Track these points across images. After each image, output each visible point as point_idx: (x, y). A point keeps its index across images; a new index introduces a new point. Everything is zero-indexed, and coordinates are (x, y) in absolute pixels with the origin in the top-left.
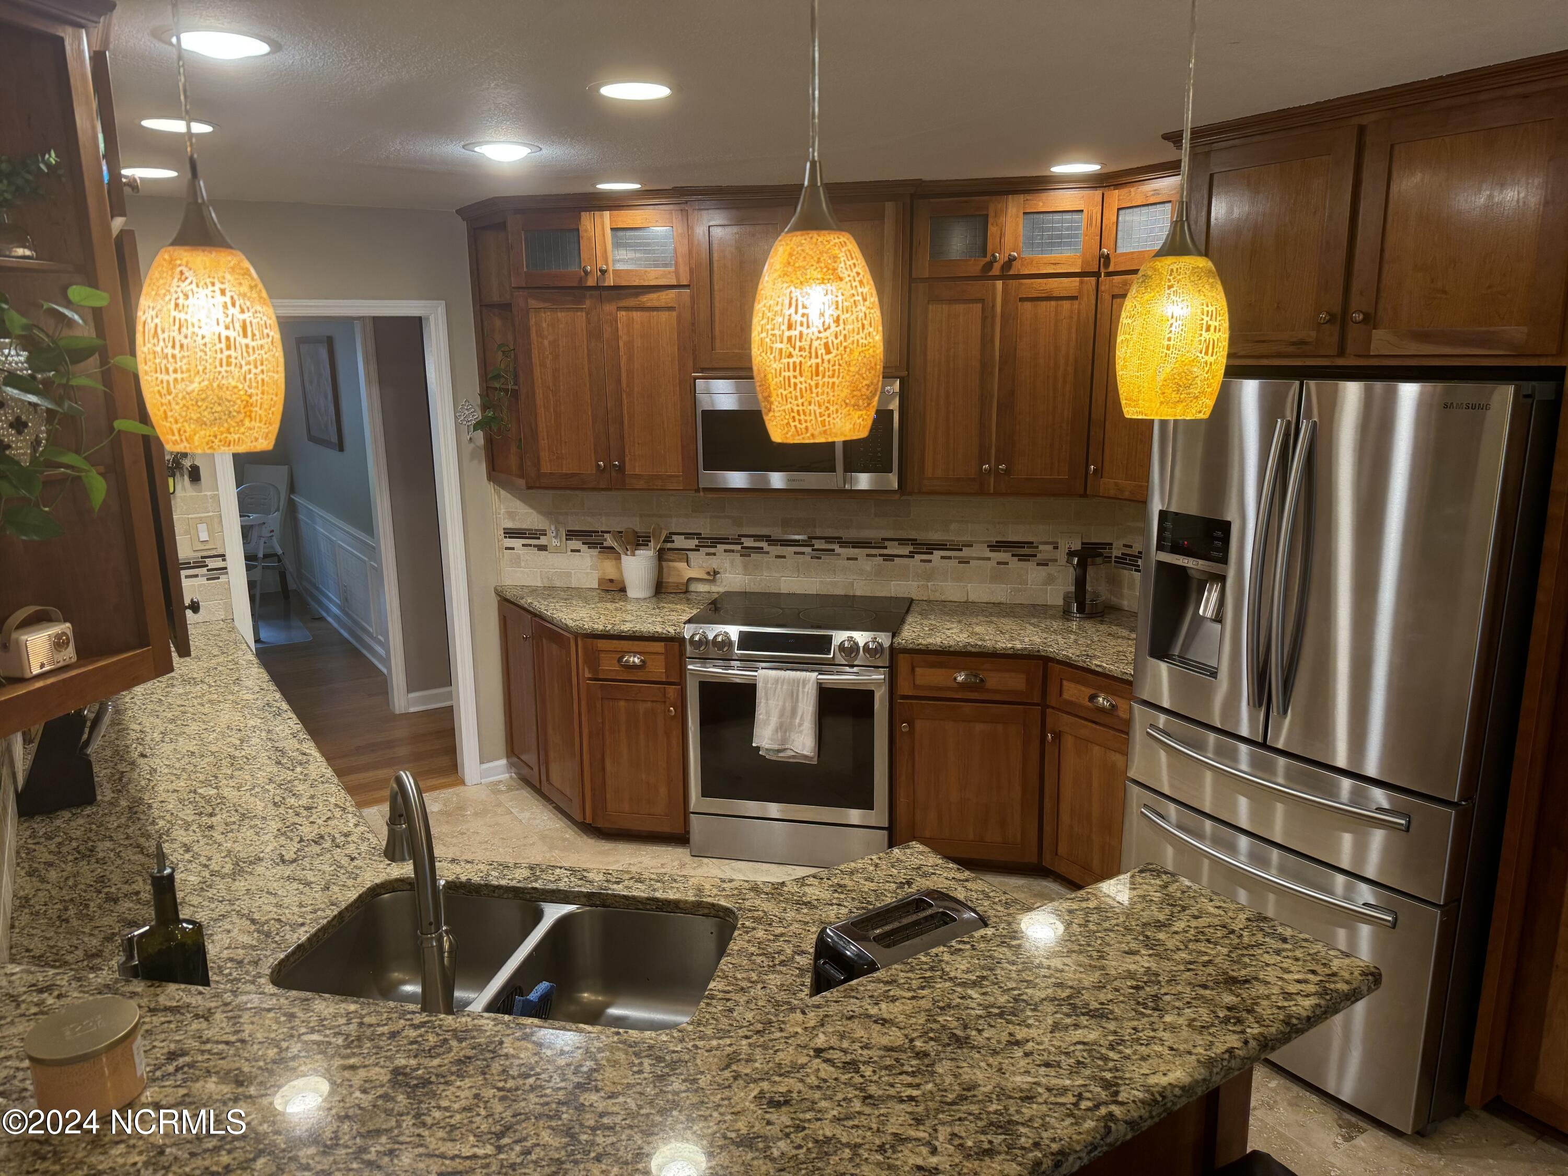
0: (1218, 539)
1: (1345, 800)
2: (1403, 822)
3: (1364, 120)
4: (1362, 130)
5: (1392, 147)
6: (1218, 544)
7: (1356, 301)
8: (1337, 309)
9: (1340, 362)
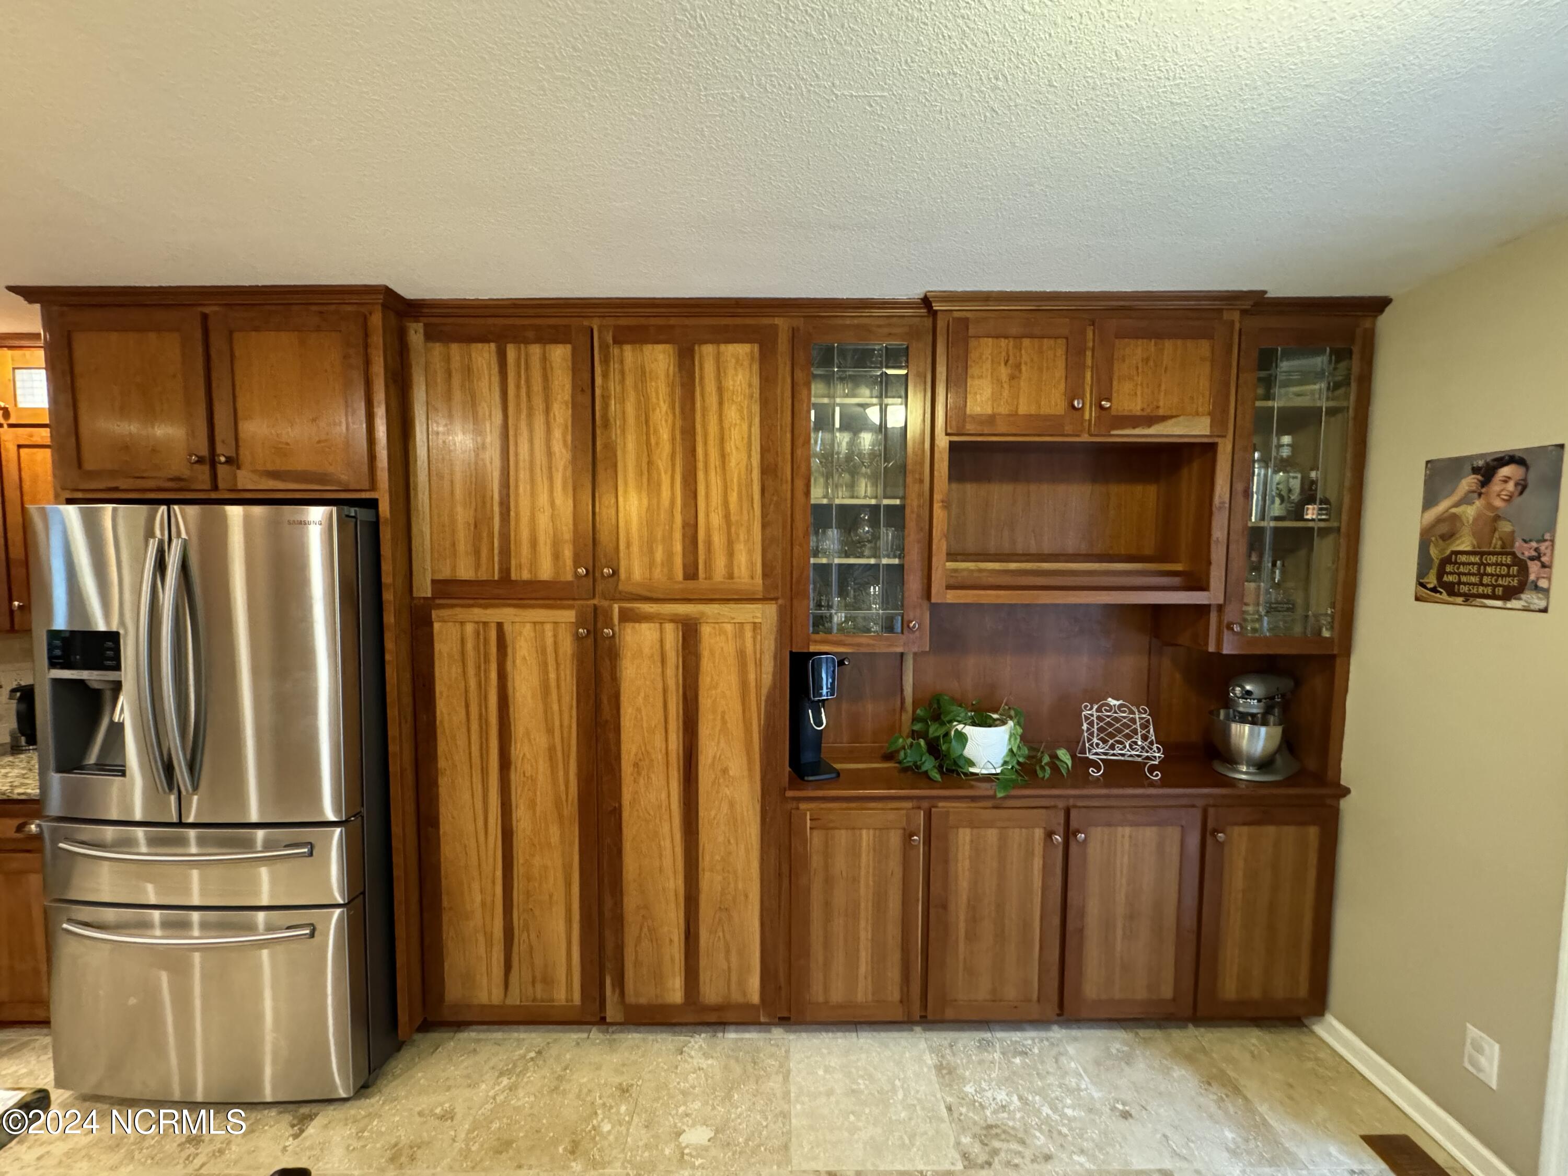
0: (110, 649)
1: (259, 849)
2: (306, 850)
3: (207, 310)
4: (205, 317)
5: (231, 333)
6: (110, 653)
7: (220, 449)
8: (204, 451)
9: (214, 495)
